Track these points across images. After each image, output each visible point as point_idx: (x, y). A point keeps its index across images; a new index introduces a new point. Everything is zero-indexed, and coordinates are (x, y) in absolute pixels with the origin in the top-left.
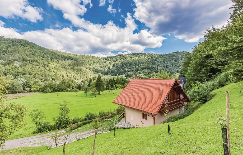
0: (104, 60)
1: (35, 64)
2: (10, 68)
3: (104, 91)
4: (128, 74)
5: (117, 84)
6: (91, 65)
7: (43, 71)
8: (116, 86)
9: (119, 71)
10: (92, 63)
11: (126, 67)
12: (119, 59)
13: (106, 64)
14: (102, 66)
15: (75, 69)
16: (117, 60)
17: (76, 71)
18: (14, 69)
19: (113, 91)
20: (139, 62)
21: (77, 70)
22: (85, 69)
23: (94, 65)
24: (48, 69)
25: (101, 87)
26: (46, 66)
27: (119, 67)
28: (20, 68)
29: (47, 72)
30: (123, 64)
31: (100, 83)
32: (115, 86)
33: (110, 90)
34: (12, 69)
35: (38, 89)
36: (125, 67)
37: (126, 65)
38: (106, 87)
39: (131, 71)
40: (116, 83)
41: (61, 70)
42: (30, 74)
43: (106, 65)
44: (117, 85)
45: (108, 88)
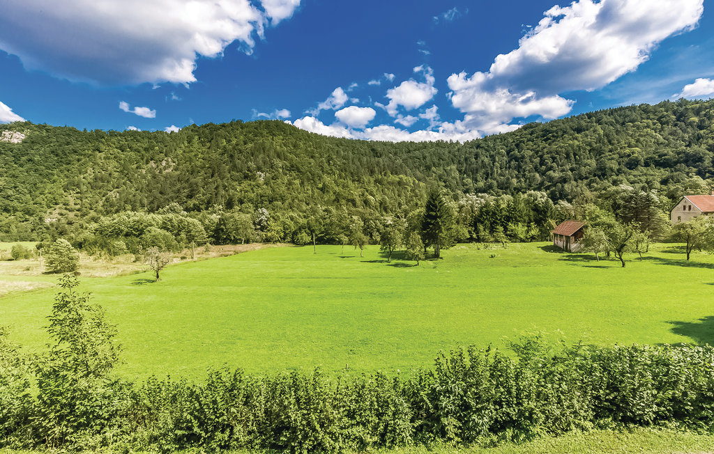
0: (474, 150)
1: (295, 174)
2: (249, 189)
3: (452, 246)
4: (563, 189)
5: (510, 224)
6: (433, 169)
7: (310, 192)
8: (506, 229)
9: (525, 181)
10: (436, 161)
11: (555, 165)
12: (528, 140)
13: (480, 162)
14: (466, 169)
15: (385, 182)
16: (517, 146)
17: (388, 189)
18: (255, 189)
19: (495, 248)
20: (616, 142)
21: (391, 183)
22: (412, 182)
23: (441, 168)
24: (320, 186)
25: (441, 232)
26: (316, 179)
27: (528, 168)
28: (265, 186)
29: (318, 194)
30: (541, 157)
31: (435, 217)
32: (501, 229)
33: (481, 245)
34: (252, 189)
35: (282, 234)
36: (552, 167)
37: (554, 158)
38: (470, 232)
39: (576, 180)
40: (508, 219)
41: (350, 186)
42: (283, 199)
43: (480, 165)
44: (511, 226)
45: (475, 236)
